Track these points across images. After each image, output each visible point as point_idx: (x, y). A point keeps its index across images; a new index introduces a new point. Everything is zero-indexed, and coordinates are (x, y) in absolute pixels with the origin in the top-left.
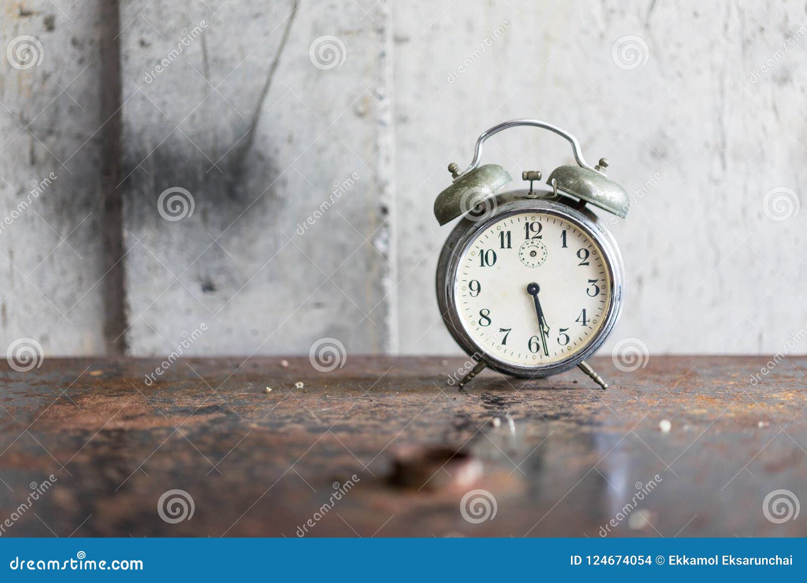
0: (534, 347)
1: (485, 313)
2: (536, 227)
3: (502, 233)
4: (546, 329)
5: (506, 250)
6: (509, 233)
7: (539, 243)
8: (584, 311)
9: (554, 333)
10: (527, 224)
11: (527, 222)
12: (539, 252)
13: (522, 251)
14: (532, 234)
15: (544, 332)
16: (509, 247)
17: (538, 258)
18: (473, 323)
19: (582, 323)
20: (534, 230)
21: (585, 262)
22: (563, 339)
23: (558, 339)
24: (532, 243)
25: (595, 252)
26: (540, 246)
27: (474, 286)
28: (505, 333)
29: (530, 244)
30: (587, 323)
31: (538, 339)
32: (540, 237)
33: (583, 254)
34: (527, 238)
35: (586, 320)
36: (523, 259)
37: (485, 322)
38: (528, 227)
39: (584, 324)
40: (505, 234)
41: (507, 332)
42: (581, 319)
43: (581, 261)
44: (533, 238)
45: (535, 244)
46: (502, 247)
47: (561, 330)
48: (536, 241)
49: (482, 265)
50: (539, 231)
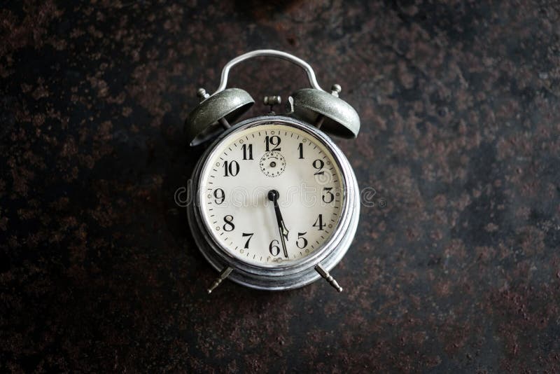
0: (274, 250)
1: (229, 219)
2: (275, 141)
3: (244, 146)
4: (285, 232)
5: (248, 161)
6: (251, 146)
7: (279, 155)
8: (320, 216)
9: (293, 237)
10: (267, 138)
11: (267, 136)
12: (279, 162)
13: (263, 162)
14: (271, 147)
15: (283, 235)
16: (251, 158)
17: (277, 168)
18: (218, 229)
19: (319, 228)
20: (274, 143)
21: (320, 172)
22: (301, 243)
23: (297, 243)
24: (272, 155)
25: (329, 163)
26: (279, 157)
28: (247, 238)
29: (270, 155)
30: (323, 228)
31: (278, 243)
32: (279, 150)
33: (318, 164)
34: (267, 150)
35: (323, 224)
36: (264, 170)
37: (228, 227)
38: (269, 140)
39: (321, 229)
40: (247, 147)
41: (249, 237)
42: (318, 224)
43: (316, 171)
44: (273, 150)
45: (275, 155)
46: (245, 158)
47: (300, 234)
48: (275, 153)
49: (226, 175)
50: (278, 144)
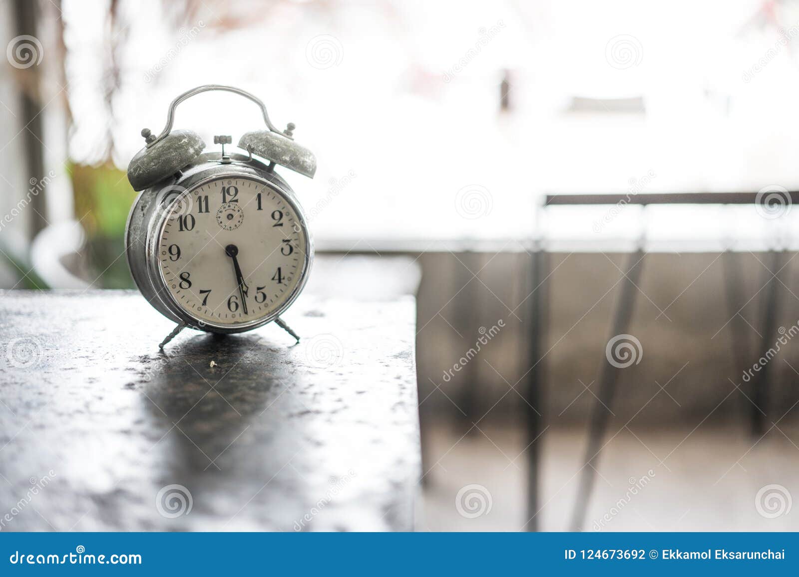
0: (233, 306)
1: (186, 275)
2: (232, 191)
3: (200, 198)
4: (245, 289)
5: (204, 214)
6: (206, 198)
7: (236, 207)
8: (279, 269)
9: (252, 292)
10: (224, 188)
11: (224, 186)
12: (236, 215)
13: (220, 214)
14: (228, 198)
15: (243, 292)
16: (207, 211)
18: (174, 287)
19: (277, 281)
20: (231, 194)
21: (279, 223)
22: (260, 297)
23: (256, 297)
24: (229, 206)
25: (288, 214)
26: (236, 209)
27: (174, 251)
28: (205, 295)
29: (227, 208)
30: (282, 281)
31: (237, 298)
32: (236, 201)
33: (277, 215)
34: (224, 201)
35: (282, 277)
36: (221, 222)
37: (185, 284)
38: (226, 191)
39: (280, 282)
40: (203, 199)
41: (207, 294)
42: (277, 277)
43: (275, 222)
44: (230, 201)
45: (232, 207)
46: (201, 211)
47: (259, 289)
48: (233, 205)
49: (181, 230)
50: (235, 195)
